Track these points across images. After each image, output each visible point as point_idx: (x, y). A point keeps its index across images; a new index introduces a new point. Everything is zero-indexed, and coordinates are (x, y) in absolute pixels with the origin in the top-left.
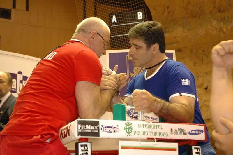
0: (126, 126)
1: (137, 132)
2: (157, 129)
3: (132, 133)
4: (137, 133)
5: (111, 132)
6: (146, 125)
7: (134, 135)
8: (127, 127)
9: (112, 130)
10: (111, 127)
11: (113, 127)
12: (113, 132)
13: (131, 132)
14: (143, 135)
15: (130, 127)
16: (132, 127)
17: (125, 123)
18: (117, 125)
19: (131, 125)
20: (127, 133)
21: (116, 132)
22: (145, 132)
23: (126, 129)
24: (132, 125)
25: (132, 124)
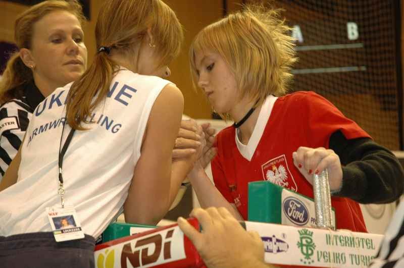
0: (301, 238)
1: (324, 255)
2: (363, 247)
3: (314, 257)
4: (324, 257)
5: (271, 251)
6: (342, 238)
7: (319, 260)
8: (304, 242)
9: (275, 246)
10: (271, 239)
11: (274, 240)
12: (275, 251)
13: (312, 253)
14: (337, 262)
15: (309, 240)
16: (314, 241)
17: (299, 231)
18: (284, 236)
19: (311, 235)
20: (305, 256)
21: (282, 251)
22: (339, 254)
23: (301, 245)
24: (313, 235)
25: (312, 233)
